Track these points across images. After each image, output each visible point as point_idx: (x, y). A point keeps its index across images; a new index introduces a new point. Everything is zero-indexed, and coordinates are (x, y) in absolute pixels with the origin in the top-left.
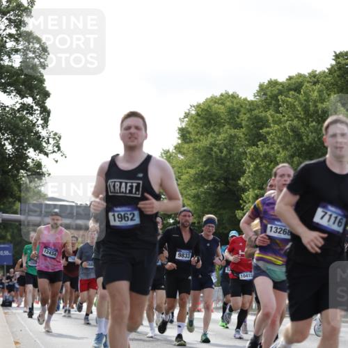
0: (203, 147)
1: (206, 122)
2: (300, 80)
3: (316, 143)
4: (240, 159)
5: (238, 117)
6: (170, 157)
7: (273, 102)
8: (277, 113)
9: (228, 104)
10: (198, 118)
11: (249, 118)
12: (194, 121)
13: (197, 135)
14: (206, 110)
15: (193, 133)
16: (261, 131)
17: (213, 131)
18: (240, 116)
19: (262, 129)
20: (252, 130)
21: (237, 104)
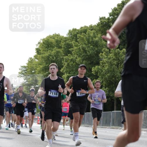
0: (46, 56)
1: (47, 46)
2: (86, 28)
3: (93, 55)
4: (61, 61)
5: (60, 44)
6: (32, 61)
7: (75, 37)
8: (76, 42)
9: (56, 38)
10: (44, 44)
11: (64, 44)
12: (42, 45)
13: (43, 51)
14: (47, 41)
15: (42, 50)
16: (69, 49)
17: (50, 50)
18: (61, 43)
19: (70, 48)
20: (66, 49)
21: (60, 38)
